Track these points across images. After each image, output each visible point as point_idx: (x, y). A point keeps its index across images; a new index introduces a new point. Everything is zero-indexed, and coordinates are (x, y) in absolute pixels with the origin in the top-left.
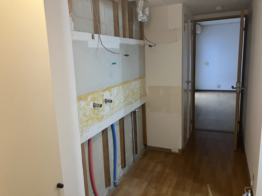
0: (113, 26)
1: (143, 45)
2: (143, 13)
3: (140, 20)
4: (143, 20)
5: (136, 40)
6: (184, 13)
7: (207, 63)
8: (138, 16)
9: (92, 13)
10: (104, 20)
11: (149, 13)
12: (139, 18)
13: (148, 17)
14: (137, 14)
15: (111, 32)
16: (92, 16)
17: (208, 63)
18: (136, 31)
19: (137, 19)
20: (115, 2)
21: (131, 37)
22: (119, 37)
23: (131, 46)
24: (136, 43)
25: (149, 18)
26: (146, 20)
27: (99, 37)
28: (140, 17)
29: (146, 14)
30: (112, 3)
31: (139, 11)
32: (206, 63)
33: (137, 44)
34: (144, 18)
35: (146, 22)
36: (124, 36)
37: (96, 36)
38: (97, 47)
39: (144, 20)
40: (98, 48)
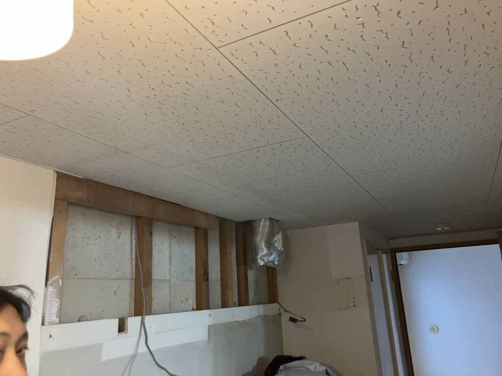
0: (195, 282)
1: (276, 315)
2: (270, 245)
3: (262, 264)
4: (269, 262)
5: (257, 306)
6: (366, 240)
7: (435, 327)
8: (257, 255)
9: (132, 262)
10: (168, 272)
11: (283, 246)
12: (260, 258)
13: (280, 254)
14: (255, 250)
15: (186, 299)
16: (132, 270)
17: (437, 328)
18: (257, 282)
19: (255, 261)
20: (201, 228)
21: (243, 302)
22: (208, 308)
23: (242, 324)
24: (258, 315)
25: (283, 256)
26: (276, 263)
27: (143, 323)
28: (262, 256)
29: (275, 249)
30: (192, 230)
31: (260, 242)
32: (433, 328)
33: (260, 316)
34: (271, 258)
35: (277, 266)
36: (224, 305)
37: (133, 322)
38: (132, 352)
39: (273, 262)
40: (134, 357)
